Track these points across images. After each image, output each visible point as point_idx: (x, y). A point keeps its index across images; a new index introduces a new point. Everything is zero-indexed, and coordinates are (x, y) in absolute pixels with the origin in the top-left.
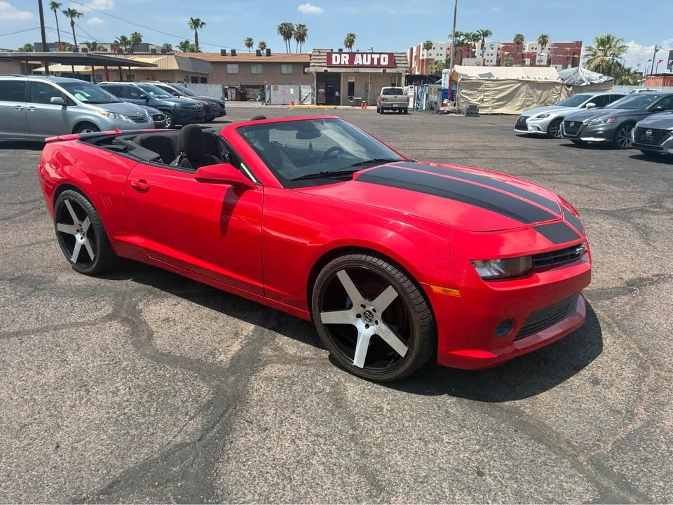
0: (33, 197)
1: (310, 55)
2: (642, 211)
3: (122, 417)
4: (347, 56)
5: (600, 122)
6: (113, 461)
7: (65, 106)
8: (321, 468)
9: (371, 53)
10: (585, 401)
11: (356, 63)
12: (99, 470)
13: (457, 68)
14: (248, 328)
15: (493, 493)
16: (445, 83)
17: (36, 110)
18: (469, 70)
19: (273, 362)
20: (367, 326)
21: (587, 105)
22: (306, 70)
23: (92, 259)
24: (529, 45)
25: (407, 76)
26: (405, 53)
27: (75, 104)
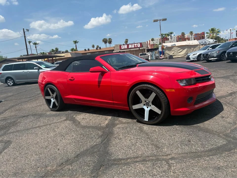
0: (32, 96)
1: (114, 47)
2: (233, 75)
3: (76, 141)
4: (126, 45)
5: (214, 53)
6: (76, 150)
7: (38, 70)
8: (140, 145)
9: (134, 44)
10: (220, 122)
11: (129, 47)
12: (73, 153)
13: (164, 44)
14: (110, 117)
15: (194, 145)
16: (160, 49)
17: (29, 72)
18: (168, 44)
19: (119, 124)
20: (147, 108)
21: (209, 49)
22: (113, 52)
23: (57, 106)
24: (187, 35)
25: (147, 50)
26: (145, 42)
27: (42, 69)
